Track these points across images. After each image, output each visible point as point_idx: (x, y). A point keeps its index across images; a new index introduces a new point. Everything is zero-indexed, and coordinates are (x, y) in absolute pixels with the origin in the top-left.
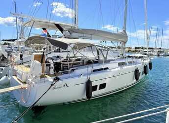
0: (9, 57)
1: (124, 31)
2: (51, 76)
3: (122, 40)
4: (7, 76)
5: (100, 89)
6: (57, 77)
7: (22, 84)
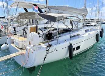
0: (6, 30)
1: (85, 7)
2: (43, 43)
3: (84, 14)
4: (6, 43)
5: (77, 50)
6: (49, 44)
7: (20, 50)
